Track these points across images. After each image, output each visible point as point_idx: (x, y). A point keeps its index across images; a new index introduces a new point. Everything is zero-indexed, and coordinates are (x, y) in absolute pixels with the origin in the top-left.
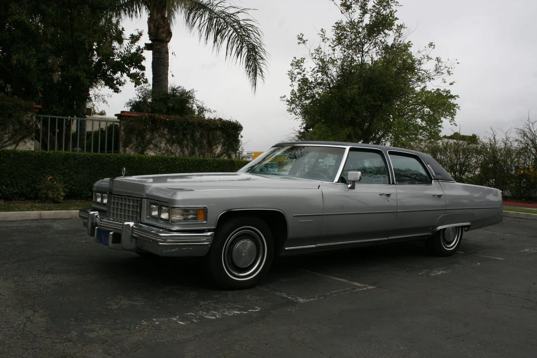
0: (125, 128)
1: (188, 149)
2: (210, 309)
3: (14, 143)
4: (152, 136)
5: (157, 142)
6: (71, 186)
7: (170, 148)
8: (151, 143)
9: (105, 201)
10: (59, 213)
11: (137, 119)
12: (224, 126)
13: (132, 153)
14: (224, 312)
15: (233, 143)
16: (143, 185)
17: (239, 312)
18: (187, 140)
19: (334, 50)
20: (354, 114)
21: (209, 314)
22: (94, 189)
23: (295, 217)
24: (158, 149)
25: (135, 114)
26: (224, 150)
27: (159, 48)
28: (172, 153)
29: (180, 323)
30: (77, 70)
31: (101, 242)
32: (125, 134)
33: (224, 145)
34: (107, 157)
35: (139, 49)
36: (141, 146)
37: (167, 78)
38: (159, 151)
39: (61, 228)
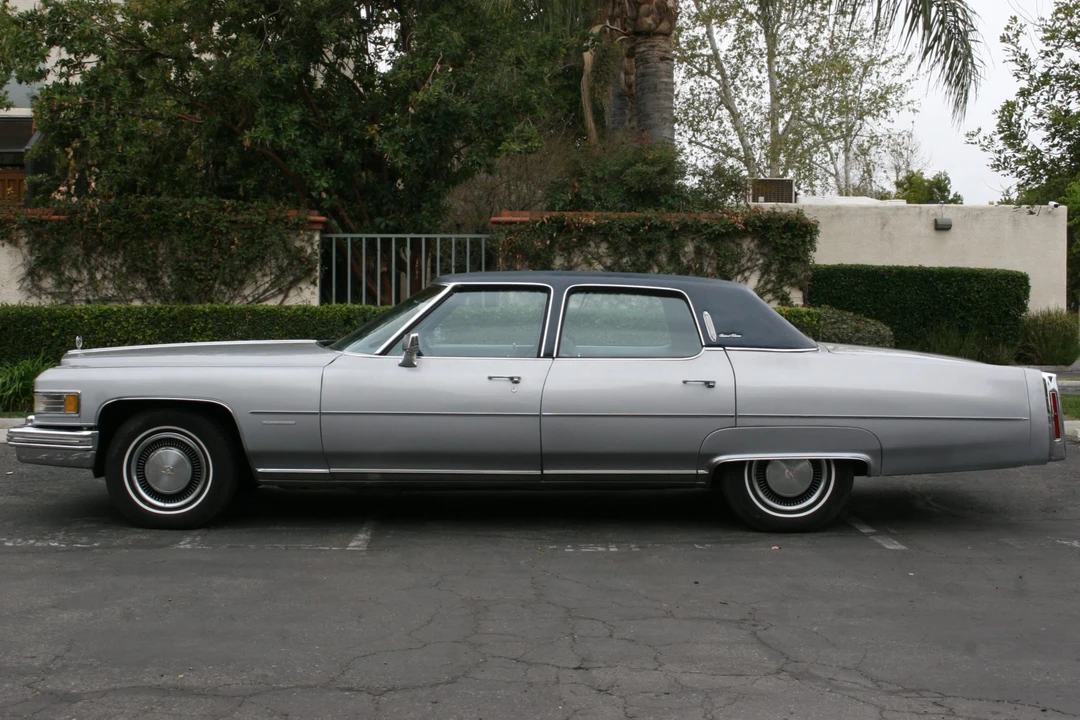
3: (281, 291)
12: (755, 226)
15: (793, 265)
23: (255, 416)
33: (765, 272)
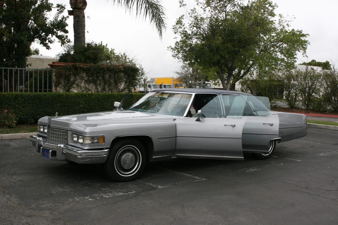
0: (56, 74)
1: (100, 87)
2: (107, 193)
4: (75, 79)
5: (78, 83)
6: (20, 116)
7: (88, 86)
8: (75, 84)
9: (46, 131)
10: (14, 135)
11: (64, 67)
12: (126, 69)
13: (61, 91)
14: (115, 194)
15: (132, 81)
16: (68, 123)
17: (123, 194)
18: (100, 81)
19: (205, 11)
20: (219, 57)
21: (106, 195)
22: (39, 123)
23: (159, 139)
24: (80, 88)
25: (62, 64)
26: (126, 86)
27: (78, 14)
28: (90, 90)
29: (90, 199)
30: (21, 35)
31: (44, 156)
32: (56, 78)
33: (126, 83)
34: (44, 95)
35: (63, 18)
36: (68, 86)
37: (84, 35)
38: (80, 89)
39: (16, 146)
